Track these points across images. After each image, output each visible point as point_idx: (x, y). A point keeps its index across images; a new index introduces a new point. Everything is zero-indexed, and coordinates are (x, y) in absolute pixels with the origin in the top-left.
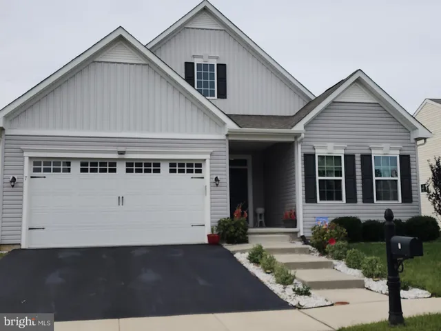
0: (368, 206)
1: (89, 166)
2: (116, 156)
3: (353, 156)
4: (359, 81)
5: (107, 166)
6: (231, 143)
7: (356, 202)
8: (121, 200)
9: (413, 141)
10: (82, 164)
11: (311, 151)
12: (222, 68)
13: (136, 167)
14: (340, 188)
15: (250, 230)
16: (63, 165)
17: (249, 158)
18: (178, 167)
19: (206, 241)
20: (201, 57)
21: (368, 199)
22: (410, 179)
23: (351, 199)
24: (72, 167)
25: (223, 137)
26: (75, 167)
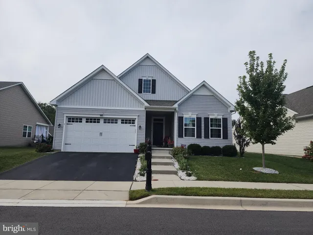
0: (207, 140)
1: (90, 120)
2: (99, 116)
3: (201, 118)
4: (204, 86)
5: (96, 120)
6: (147, 111)
7: (201, 138)
8: (101, 134)
9: (229, 112)
10: (87, 119)
11: (182, 116)
12: (154, 81)
13: (108, 121)
14: (194, 132)
15: (153, 148)
16: (79, 120)
17: (164, 118)
18: (125, 121)
19: (133, 152)
20: (145, 77)
21: (207, 137)
22: (227, 129)
23: (199, 136)
24: (83, 120)
25: (144, 109)
26: (84, 121)
